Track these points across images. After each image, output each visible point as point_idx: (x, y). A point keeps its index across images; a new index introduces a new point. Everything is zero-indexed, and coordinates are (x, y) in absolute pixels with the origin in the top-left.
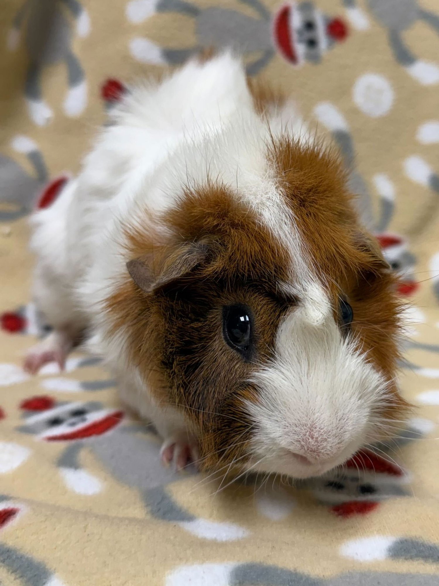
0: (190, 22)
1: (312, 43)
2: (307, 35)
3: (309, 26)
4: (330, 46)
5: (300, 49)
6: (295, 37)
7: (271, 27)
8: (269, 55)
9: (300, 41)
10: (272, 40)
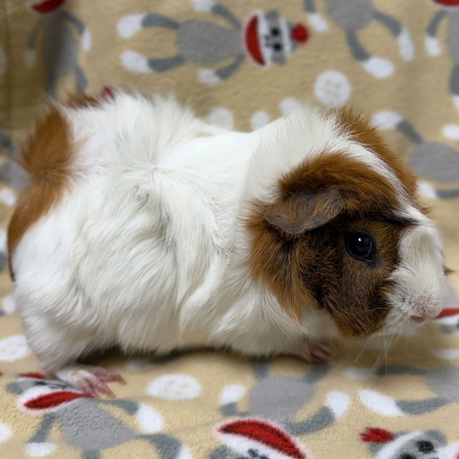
0: (171, 35)
1: (278, 47)
2: (274, 40)
3: (275, 32)
4: (294, 48)
5: (267, 53)
6: (262, 42)
7: (242, 34)
8: (240, 59)
9: (267, 45)
10: (243, 47)
